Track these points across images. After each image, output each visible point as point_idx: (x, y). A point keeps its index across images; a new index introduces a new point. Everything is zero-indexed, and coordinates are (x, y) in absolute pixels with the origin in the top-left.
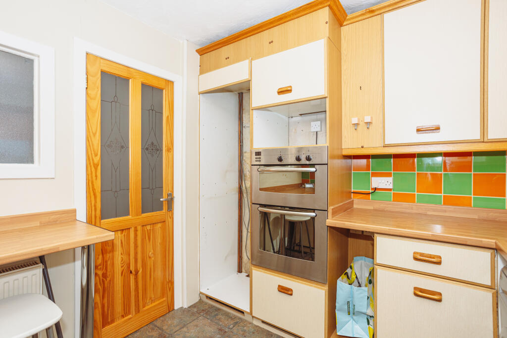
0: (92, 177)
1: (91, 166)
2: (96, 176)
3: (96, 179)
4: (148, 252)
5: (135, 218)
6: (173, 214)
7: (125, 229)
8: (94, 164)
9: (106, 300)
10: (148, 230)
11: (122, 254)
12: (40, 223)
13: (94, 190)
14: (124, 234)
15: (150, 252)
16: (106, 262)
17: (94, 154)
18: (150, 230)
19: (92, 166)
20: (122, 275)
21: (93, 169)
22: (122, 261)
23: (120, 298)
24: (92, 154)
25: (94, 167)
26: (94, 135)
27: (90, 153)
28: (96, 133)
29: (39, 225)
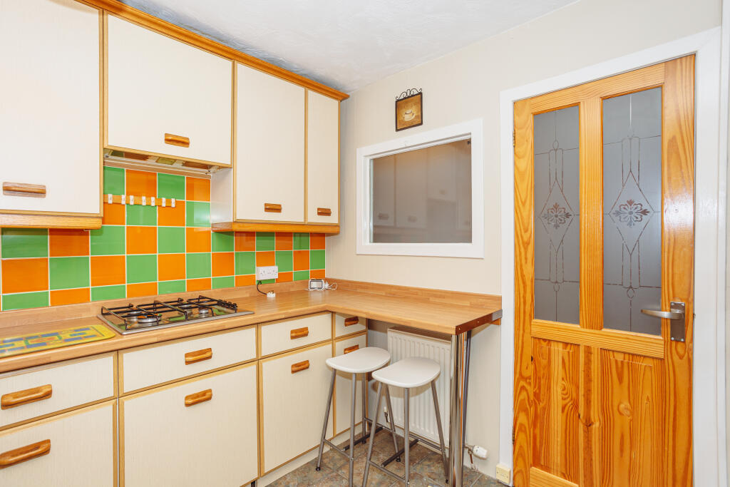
0: (521, 260)
1: (519, 246)
2: (526, 259)
3: (526, 262)
4: (615, 404)
5: (588, 330)
6: (690, 351)
7: (571, 344)
8: (523, 242)
9: (538, 431)
10: (616, 361)
11: (563, 379)
12: (471, 304)
13: (523, 276)
14: (568, 350)
15: (620, 403)
16: (540, 378)
17: (524, 229)
18: (622, 362)
19: (521, 246)
20: (563, 411)
21: (522, 250)
22: (564, 390)
23: (559, 444)
24: (520, 230)
25: (524, 246)
26: (524, 204)
27: (518, 229)
28: (525, 201)
29: (469, 305)
